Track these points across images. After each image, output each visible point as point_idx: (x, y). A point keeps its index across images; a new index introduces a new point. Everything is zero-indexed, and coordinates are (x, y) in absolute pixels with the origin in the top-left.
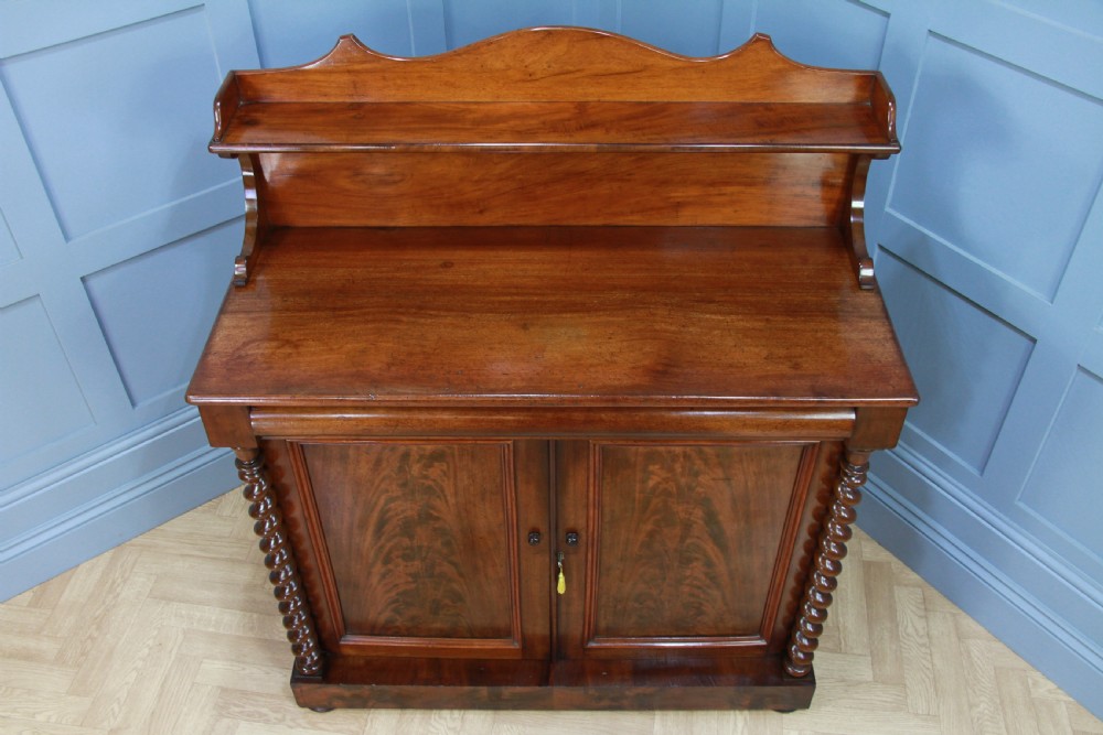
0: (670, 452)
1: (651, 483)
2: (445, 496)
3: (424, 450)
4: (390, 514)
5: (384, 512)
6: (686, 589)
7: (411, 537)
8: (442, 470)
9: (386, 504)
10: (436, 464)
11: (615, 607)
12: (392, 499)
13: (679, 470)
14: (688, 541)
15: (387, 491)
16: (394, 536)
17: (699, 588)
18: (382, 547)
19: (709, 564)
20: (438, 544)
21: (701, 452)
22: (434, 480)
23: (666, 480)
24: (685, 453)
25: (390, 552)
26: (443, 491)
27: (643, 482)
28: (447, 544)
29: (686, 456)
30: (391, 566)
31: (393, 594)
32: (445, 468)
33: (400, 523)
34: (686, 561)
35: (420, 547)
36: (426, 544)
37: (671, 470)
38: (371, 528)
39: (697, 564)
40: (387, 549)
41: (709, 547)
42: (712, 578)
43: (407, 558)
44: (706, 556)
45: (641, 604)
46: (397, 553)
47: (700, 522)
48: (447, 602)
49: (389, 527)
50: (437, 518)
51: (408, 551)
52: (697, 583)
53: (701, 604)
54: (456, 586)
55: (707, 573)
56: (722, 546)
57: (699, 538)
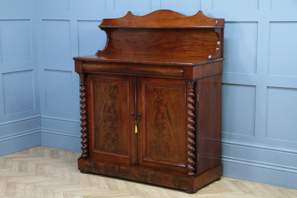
0: (158, 88)
1: (155, 98)
2: (117, 99)
3: (114, 84)
4: (107, 104)
5: (106, 104)
7: (110, 113)
8: (117, 91)
9: (106, 101)
10: (116, 89)
11: (150, 145)
12: (107, 100)
13: (160, 95)
14: (164, 120)
15: (107, 97)
16: (107, 112)
19: (169, 130)
20: (115, 116)
21: (164, 89)
22: (115, 94)
23: (158, 97)
24: (161, 89)
25: (105, 118)
26: (116, 98)
27: (154, 98)
28: (117, 116)
29: (161, 90)
30: (105, 123)
31: (105, 134)
32: (117, 90)
33: (108, 108)
34: (164, 128)
35: (111, 117)
36: (112, 115)
37: (158, 94)
38: (103, 109)
39: (166, 129)
40: (105, 116)
41: (168, 123)
42: (170, 136)
43: (109, 120)
44: (168, 126)
45: (155, 144)
46: (107, 118)
47: (166, 113)
48: (115, 138)
49: (106, 109)
50: (115, 107)
51: (109, 118)
52: (167, 137)
53: (169, 146)
54: (117, 132)
55: (169, 134)
56: (171, 122)
57: (166, 119)
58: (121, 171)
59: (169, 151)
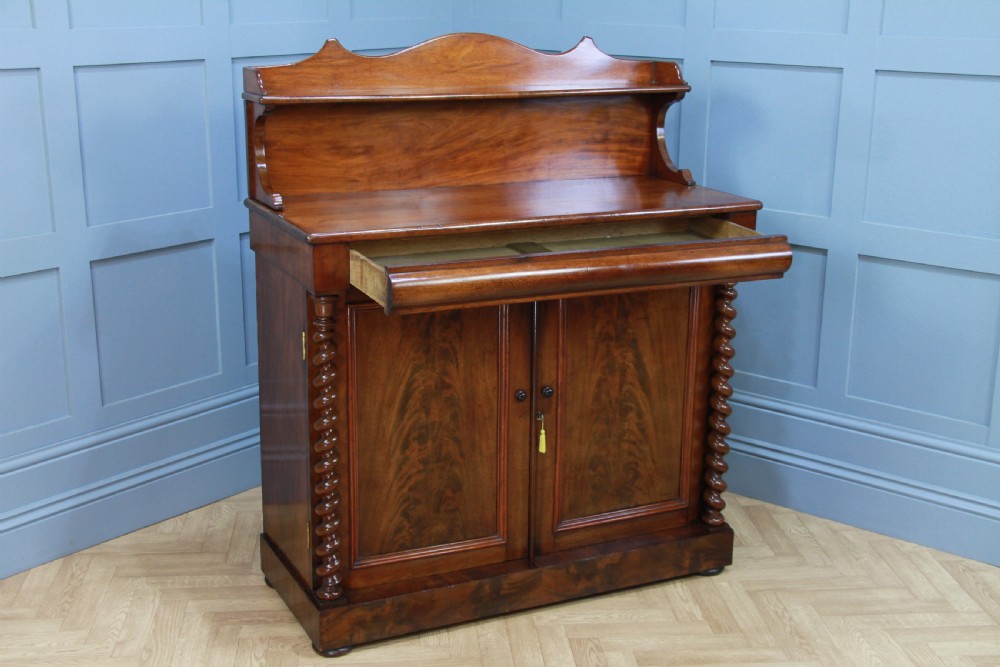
1: (597, 327)
2: (457, 359)
4: (414, 385)
5: (410, 384)
6: (625, 446)
7: (428, 413)
8: (455, 331)
9: (412, 375)
11: (576, 478)
12: (417, 369)
13: (615, 312)
14: (624, 389)
15: (414, 359)
16: (416, 411)
17: (634, 443)
18: (403, 428)
19: (640, 415)
20: (447, 418)
22: (449, 342)
23: (607, 323)
25: (408, 435)
26: (455, 354)
27: (592, 327)
28: (454, 417)
29: (619, 299)
30: (408, 452)
31: (405, 490)
32: (458, 327)
33: (421, 396)
34: (625, 411)
35: (433, 423)
36: (437, 419)
37: (609, 313)
38: (397, 406)
39: (632, 415)
40: (407, 429)
41: (639, 393)
42: (642, 431)
43: (422, 439)
44: (637, 404)
45: (594, 471)
46: (414, 434)
47: (632, 365)
48: (449, 493)
49: (412, 402)
50: (448, 387)
51: (424, 431)
52: (633, 438)
53: (637, 464)
54: (457, 470)
55: (639, 425)
56: (647, 391)
57: (631, 384)
58: (502, 592)
59: (637, 476)
